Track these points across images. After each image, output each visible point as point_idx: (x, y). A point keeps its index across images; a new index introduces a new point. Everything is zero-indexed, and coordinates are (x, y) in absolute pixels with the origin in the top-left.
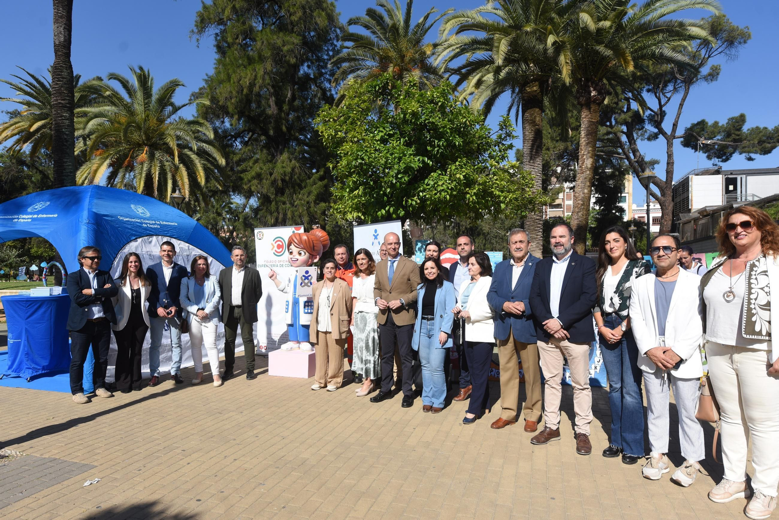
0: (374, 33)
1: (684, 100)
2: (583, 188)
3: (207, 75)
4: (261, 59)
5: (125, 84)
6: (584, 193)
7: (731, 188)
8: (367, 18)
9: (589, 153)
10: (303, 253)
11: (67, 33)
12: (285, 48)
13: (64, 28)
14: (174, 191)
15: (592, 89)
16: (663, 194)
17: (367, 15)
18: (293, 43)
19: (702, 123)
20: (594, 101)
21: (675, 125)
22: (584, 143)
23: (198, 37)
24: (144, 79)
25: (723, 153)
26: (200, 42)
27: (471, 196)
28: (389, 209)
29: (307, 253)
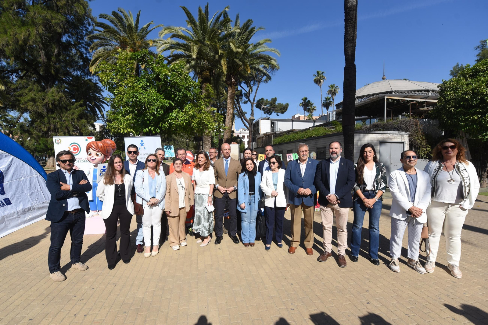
0: (116, 26)
1: (257, 89)
2: (229, 122)
4: (34, 24)
7: (273, 125)
8: (112, 17)
9: (231, 107)
10: (100, 155)
15: (232, 78)
16: (250, 127)
17: (112, 14)
18: (60, 20)
19: (262, 99)
20: (233, 84)
21: (254, 99)
22: (229, 102)
25: (269, 112)
27: (194, 124)
28: (151, 128)
29: (103, 155)
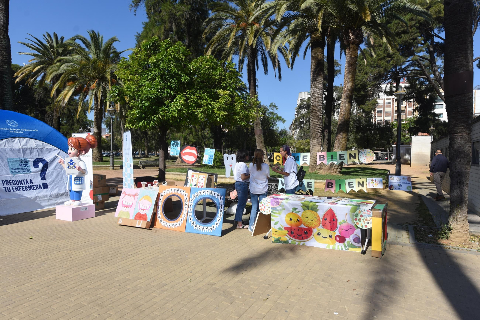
3: (137, 33)
5: (85, 42)
6: (345, 107)
9: (349, 79)
11: (5, 19)
12: (178, 14)
13: (3, 16)
14: (110, 107)
15: (350, 34)
18: (183, 11)
23: (135, 9)
24: (95, 38)
26: (136, 12)
29: (75, 149)
